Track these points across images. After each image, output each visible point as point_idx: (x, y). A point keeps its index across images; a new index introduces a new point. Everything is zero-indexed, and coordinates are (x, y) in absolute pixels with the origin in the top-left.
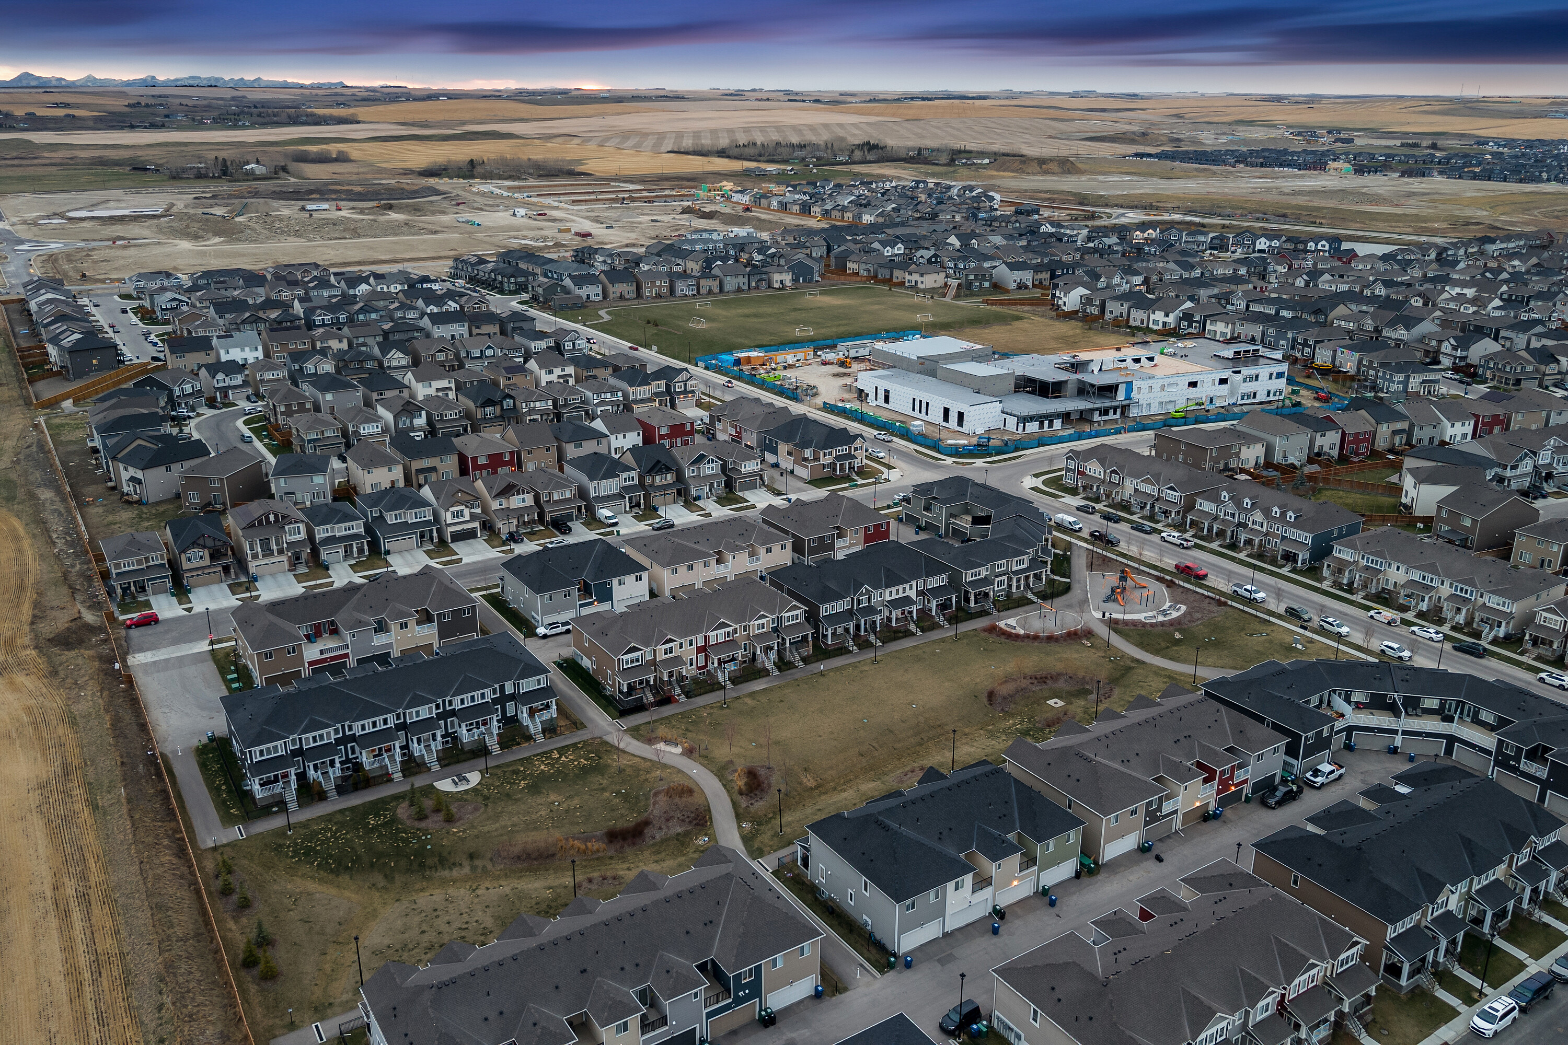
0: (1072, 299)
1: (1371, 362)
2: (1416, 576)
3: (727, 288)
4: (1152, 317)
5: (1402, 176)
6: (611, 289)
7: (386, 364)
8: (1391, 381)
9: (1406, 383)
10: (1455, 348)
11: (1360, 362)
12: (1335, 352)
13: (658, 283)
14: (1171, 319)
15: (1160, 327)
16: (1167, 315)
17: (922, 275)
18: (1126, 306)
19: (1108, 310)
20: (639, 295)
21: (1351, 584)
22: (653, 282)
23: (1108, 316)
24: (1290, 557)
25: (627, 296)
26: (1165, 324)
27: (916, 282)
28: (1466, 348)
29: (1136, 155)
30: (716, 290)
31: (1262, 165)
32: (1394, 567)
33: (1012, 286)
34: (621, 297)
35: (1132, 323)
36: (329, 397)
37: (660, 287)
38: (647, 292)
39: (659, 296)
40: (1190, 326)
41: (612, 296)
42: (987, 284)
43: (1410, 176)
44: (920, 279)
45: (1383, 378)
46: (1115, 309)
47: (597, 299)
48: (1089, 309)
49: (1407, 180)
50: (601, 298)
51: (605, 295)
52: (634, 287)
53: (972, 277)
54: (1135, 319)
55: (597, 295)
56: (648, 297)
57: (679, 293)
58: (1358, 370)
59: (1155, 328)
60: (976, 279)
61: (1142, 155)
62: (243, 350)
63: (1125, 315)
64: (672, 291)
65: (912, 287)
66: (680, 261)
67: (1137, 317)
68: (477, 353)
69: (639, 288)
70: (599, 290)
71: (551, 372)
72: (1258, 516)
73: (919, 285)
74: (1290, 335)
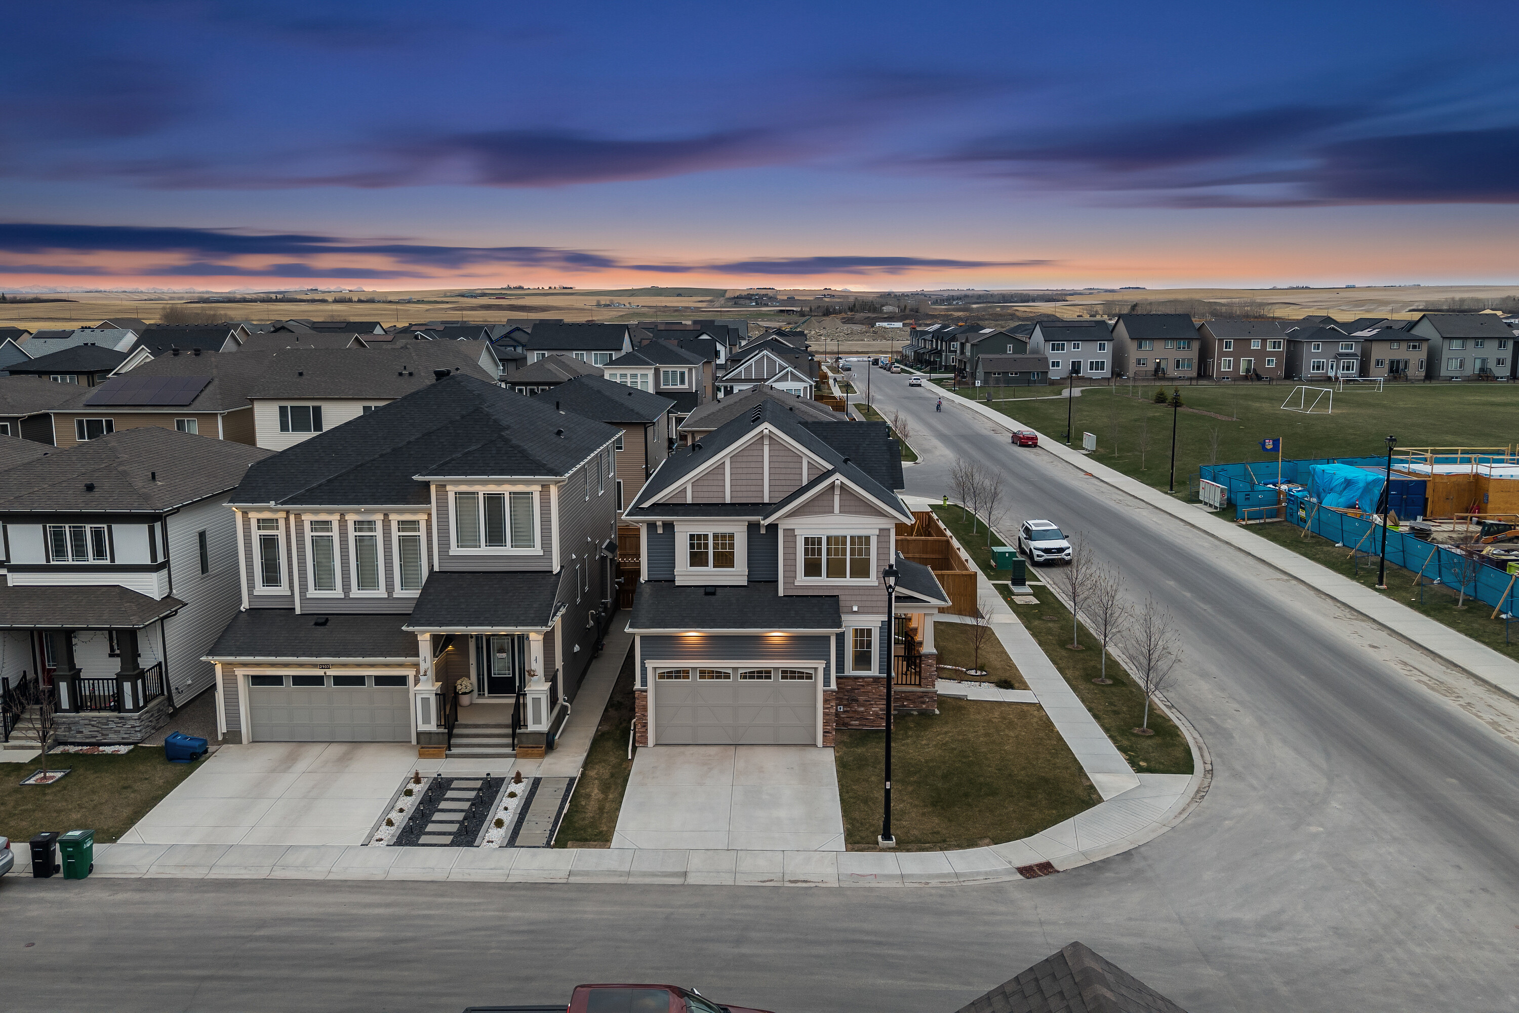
3: (1449, 367)
6: (1133, 353)
13: (1255, 345)
20: (1203, 372)
25: (1172, 372)
30: (1415, 371)
37: (1261, 354)
38: (1223, 365)
39: (1254, 376)
47: (1097, 374)
50: (1107, 372)
51: (1118, 370)
52: (1193, 353)
55: (1099, 366)
56: (1223, 377)
57: (1308, 371)
64: (1291, 370)
69: (1205, 355)
70: (1105, 355)
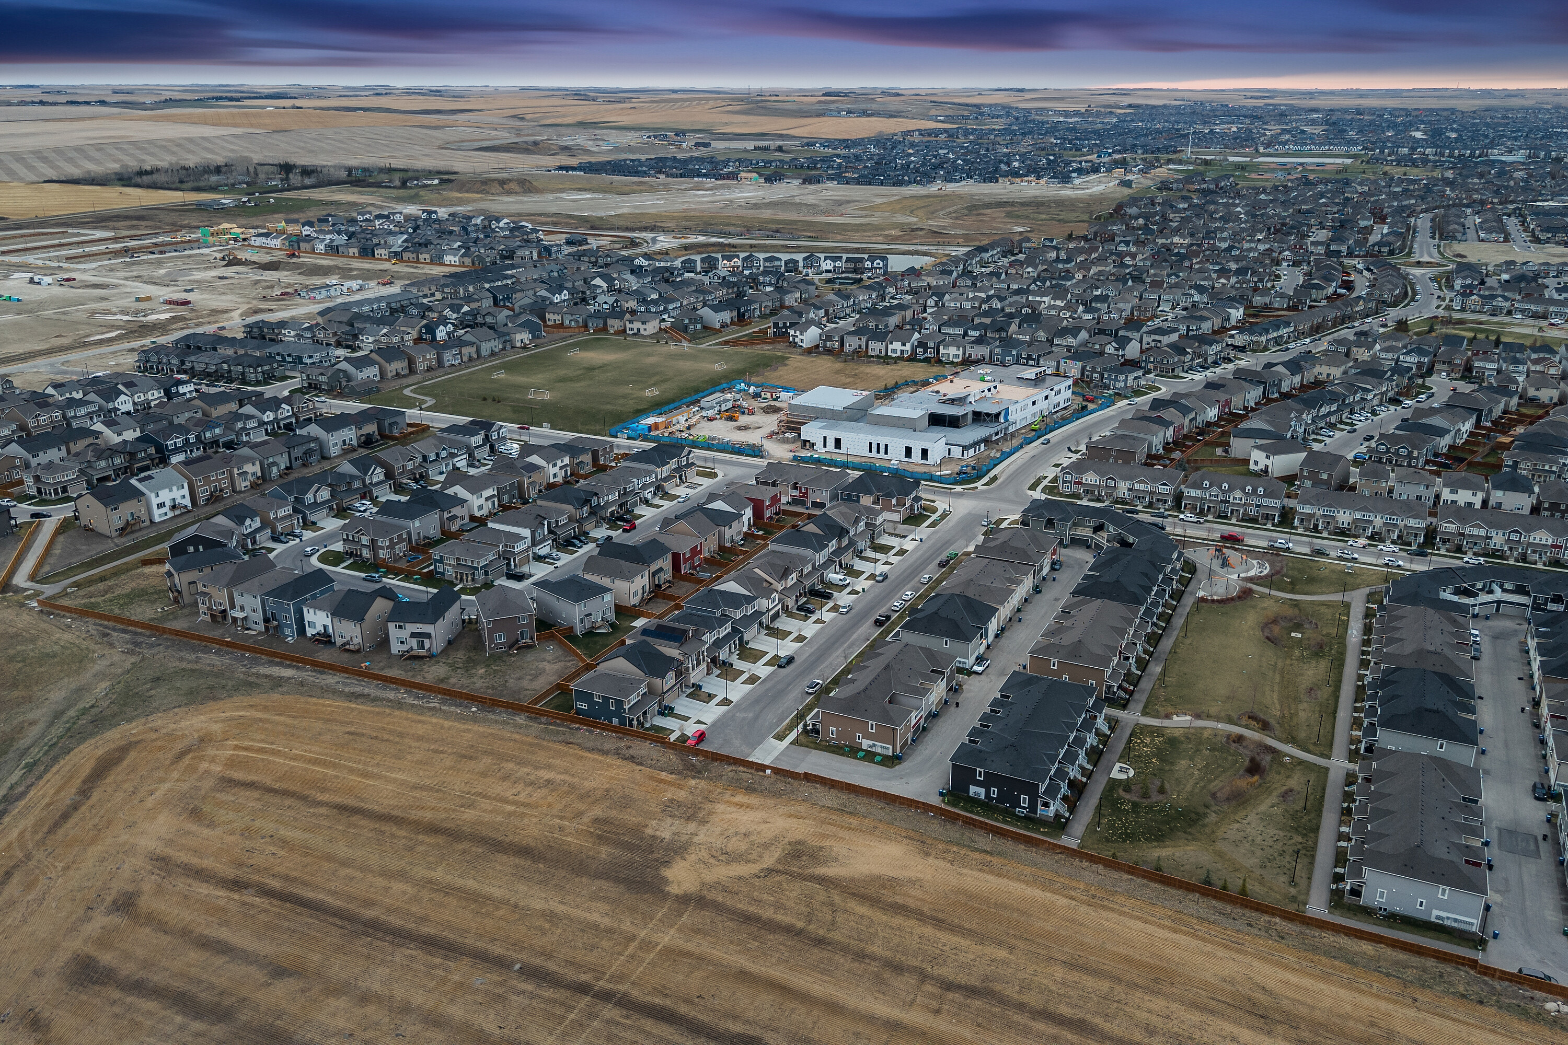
0: (810, 336)
1: (1094, 369)
2: (1358, 515)
3: (483, 353)
4: (890, 347)
5: (804, 183)
6: (388, 368)
7: (368, 482)
8: (1116, 380)
9: (1126, 381)
10: (1117, 349)
11: (1083, 369)
12: (1058, 363)
13: (428, 357)
14: (908, 347)
15: (899, 354)
16: (904, 344)
17: (644, 323)
18: (864, 339)
19: (846, 344)
20: (412, 370)
21: (1316, 526)
22: (424, 356)
23: (847, 349)
24: (1267, 517)
25: (402, 373)
26: (902, 352)
27: (639, 330)
28: (1124, 349)
29: (561, 168)
30: (475, 356)
31: (681, 176)
32: (1342, 512)
33: (718, 326)
34: (397, 374)
35: (870, 352)
36: (417, 523)
37: (430, 360)
38: (420, 367)
39: (430, 369)
40: (925, 352)
41: (390, 375)
42: (699, 326)
43: (810, 183)
44: (642, 327)
45: (1110, 380)
46: (852, 343)
47: (376, 380)
48: (828, 344)
49: (808, 186)
50: (379, 378)
51: (382, 375)
52: (406, 363)
53: (686, 321)
54: (873, 350)
55: (375, 376)
56: (422, 372)
57: (447, 364)
58: (1083, 374)
59: (894, 355)
60: (690, 322)
61: (567, 168)
62: (171, 490)
63: (864, 347)
64: (440, 362)
65: (634, 334)
66: (409, 330)
67: (875, 347)
68: (432, 457)
69: (411, 363)
70: (375, 371)
71: (555, 465)
72: (1238, 494)
73: (642, 332)
74: (1014, 352)
